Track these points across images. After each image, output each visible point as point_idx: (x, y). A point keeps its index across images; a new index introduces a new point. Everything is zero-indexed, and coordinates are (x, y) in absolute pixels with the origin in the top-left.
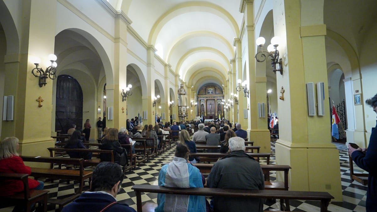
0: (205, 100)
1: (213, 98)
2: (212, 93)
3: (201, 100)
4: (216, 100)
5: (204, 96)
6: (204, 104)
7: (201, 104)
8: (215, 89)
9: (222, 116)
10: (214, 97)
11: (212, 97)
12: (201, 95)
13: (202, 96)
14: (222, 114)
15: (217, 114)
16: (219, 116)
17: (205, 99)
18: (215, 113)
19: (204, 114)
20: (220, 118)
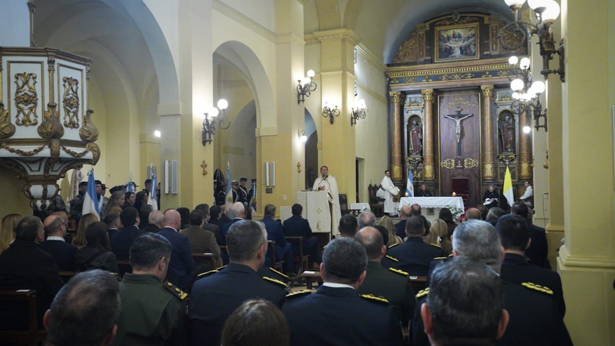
0: (429, 91)
1: (469, 82)
2: (464, 51)
3: (404, 95)
4: (487, 93)
5: (419, 73)
6: (421, 116)
7: (407, 117)
8: (484, 33)
9: (520, 179)
10: (478, 75)
11: (464, 76)
12: (407, 64)
13: (408, 71)
14: (525, 166)
15: (495, 168)
16: (503, 177)
17: (427, 87)
18: (483, 161)
19: (423, 171)
20: (508, 192)
